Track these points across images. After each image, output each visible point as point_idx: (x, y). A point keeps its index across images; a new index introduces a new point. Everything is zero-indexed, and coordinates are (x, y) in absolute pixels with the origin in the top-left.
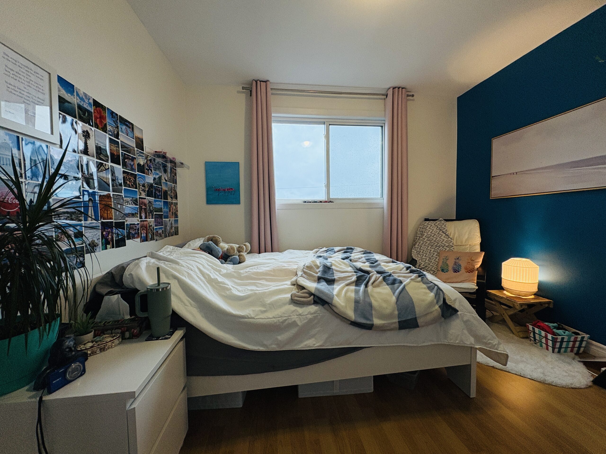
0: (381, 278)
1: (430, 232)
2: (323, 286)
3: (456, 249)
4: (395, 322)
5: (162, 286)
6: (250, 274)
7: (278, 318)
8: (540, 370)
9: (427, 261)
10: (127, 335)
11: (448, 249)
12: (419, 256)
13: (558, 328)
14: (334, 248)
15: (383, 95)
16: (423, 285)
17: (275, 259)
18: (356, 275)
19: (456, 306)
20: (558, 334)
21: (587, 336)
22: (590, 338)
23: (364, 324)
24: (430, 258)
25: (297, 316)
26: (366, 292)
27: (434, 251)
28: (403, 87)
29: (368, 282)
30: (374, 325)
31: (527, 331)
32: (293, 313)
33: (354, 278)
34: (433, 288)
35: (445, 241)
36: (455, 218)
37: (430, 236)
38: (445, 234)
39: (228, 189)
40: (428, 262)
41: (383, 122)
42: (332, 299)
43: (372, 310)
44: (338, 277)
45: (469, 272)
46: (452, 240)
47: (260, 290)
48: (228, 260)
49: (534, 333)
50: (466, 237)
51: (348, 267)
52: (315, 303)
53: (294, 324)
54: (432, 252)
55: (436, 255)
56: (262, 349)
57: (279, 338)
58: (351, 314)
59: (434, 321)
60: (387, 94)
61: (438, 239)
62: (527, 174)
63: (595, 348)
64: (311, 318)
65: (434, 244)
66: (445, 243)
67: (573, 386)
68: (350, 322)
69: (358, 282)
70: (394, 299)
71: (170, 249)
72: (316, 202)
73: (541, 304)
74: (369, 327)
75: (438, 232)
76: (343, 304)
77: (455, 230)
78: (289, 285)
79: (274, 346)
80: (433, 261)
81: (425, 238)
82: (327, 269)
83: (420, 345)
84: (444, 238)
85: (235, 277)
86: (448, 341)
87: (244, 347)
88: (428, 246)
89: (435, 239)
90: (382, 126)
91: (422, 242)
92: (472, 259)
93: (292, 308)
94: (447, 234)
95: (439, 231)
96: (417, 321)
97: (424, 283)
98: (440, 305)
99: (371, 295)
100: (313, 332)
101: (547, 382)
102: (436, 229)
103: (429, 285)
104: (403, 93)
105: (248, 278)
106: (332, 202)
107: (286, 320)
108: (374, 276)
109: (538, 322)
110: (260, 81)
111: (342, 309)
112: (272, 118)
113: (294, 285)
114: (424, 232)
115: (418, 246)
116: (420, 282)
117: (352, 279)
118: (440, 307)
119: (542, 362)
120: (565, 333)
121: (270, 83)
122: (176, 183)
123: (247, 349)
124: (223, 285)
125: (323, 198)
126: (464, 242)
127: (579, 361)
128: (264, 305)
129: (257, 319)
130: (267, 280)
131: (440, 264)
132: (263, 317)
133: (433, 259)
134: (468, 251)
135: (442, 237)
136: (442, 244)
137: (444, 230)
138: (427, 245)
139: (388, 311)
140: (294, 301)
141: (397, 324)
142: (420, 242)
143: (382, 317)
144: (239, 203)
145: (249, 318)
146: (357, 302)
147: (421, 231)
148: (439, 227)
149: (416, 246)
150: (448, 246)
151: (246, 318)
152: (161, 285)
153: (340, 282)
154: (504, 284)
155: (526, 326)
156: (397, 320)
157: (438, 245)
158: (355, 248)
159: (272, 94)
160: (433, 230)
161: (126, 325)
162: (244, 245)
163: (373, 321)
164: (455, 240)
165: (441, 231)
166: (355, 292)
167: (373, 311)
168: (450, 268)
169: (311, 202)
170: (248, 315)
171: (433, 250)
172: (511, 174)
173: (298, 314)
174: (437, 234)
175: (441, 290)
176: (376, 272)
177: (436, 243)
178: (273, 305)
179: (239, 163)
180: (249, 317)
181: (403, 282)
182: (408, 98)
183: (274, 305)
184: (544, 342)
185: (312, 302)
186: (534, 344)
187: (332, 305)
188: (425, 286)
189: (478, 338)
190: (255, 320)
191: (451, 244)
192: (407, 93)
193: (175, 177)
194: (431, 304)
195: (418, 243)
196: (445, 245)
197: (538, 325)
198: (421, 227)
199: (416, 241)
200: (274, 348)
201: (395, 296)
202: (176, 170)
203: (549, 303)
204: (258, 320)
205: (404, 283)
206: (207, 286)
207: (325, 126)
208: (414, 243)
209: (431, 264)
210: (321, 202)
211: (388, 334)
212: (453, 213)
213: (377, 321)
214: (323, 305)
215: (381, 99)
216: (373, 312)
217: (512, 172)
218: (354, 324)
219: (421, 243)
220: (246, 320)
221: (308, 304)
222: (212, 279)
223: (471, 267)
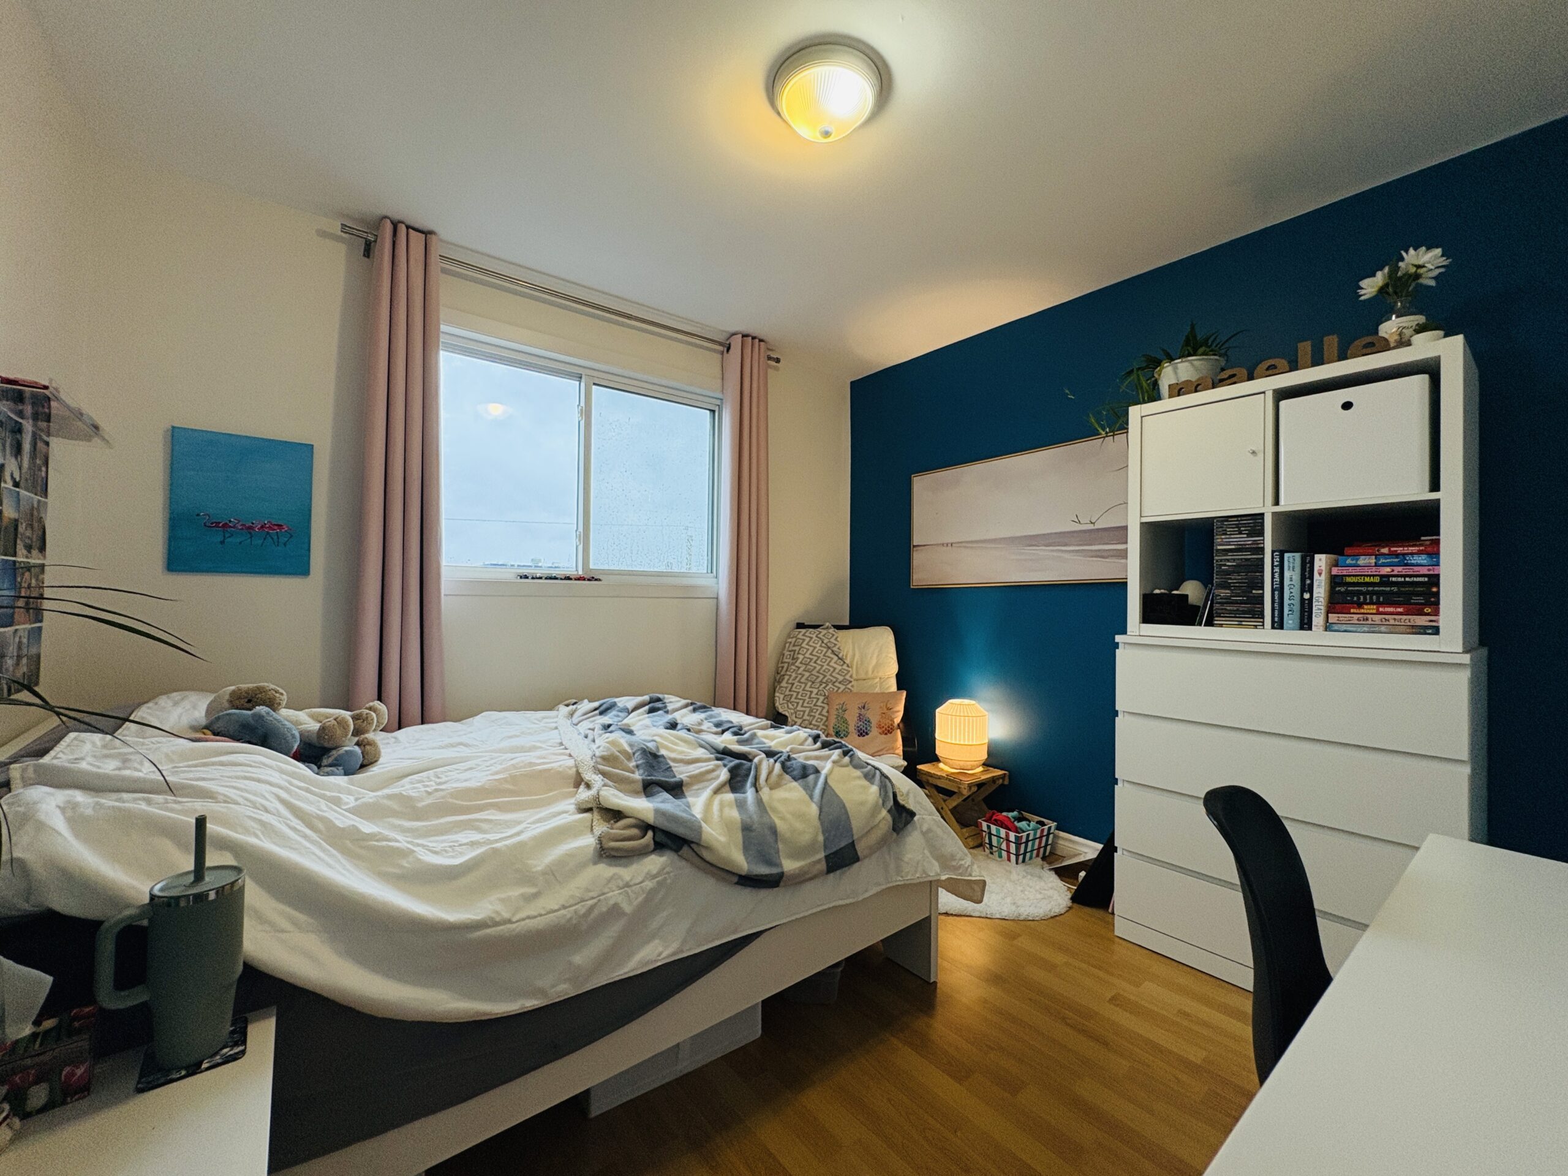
0: (778, 766)
1: (809, 652)
2: (664, 802)
3: (856, 687)
4: (819, 861)
5: (211, 881)
6: (443, 797)
7: (576, 904)
8: (1009, 900)
9: (806, 717)
10: (38, 1095)
11: (842, 687)
12: (790, 705)
13: (1021, 819)
14: (616, 700)
15: (721, 344)
16: (855, 770)
17: (466, 745)
18: (725, 766)
19: (911, 805)
20: (1021, 829)
21: (1054, 825)
22: (1058, 828)
23: (766, 876)
24: (811, 711)
25: (621, 889)
26: (760, 802)
27: (817, 694)
28: (762, 338)
29: (756, 778)
30: (785, 874)
31: (979, 834)
32: (610, 886)
33: (724, 775)
34: (874, 776)
35: (837, 671)
36: (847, 623)
37: (809, 660)
38: (837, 656)
39: (262, 527)
40: (808, 718)
41: (718, 402)
42: (699, 830)
43: (776, 841)
44: (687, 777)
45: (886, 734)
46: (850, 669)
47: (497, 841)
48: (325, 762)
49: (990, 834)
50: (874, 662)
51: (695, 749)
52: (659, 847)
53: (615, 911)
54: (813, 695)
55: (823, 702)
56: (531, 1003)
57: (578, 959)
58: (740, 861)
59: (883, 842)
60: (730, 344)
61: (825, 667)
62: (967, 547)
63: (1067, 844)
64: (651, 889)
65: (818, 677)
66: (837, 676)
67: (1053, 914)
68: (736, 879)
69: (736, 782)
70: (814, 809)
71: (94, 744)
72: (555, 578)
73: (993, 780)
74: (772, 882)
75: (823, 653)
76: (722, 839)
77: (854, 650)
78: (574, 814)
79: (563, 987)
80: (817, 715)
81: (800, 665)
82: (652, 758)
83: (860, 899)
84: (835, 666)
85: (395, 814)
86: (902, 877)
87: (485, 1014)
88: (806, 684)
89: (818, 668)
90: (713, 411)
91: (794, 675)
92: (888, 706)
93: (605, 870)
94: (840, 656)
95: (825, 650)
96: (855, 850)
97: (856, 767)
98: (889, 807)
99: (771, 808)
100: (655, 924)
101: (1022, 918)
102: (821, 646)
103: (865, 770)
104: (762, 350)
105: (443, 808)
106: (596, 580)
107: (592, 908)
108: (766, 765)
109: (993, 814)
110: (408, 227)
111: (724, 852)
112: (441, 335)
113: (589, 810)
114: (797, 652)
115: (787, 683)
116: (847, 766)
117: (718, 777)
118: (889, 811)
119: (1008, 885)
120: (1029, 825)
121: (441, 240)
122: (45, 492)
123: (493, 1017)
124: (384, 843)
125: (570, 565)
126: (870, 672)
127: (1050, 870)
128: (526, 878)
129: (517, 921)
130: (499, 807)
131: (833, 721)
132: (535, 914)
133: (817, 710)
134: (877, 690)
135: (832, 664)
136: (832, 678)
137: (835, 649)
138: (803, 680)
139: (806, 838)
140: (606, 853)
141: (824, 863)
142: (790, 676)
143: (797, 853)
144: (301, 568)
145: (496, 924)
146: (746, 828)
147: (792, 651)
148: (825, 642)
149: (784, 684)
150: (842, 681)
151: (489, 927)
152: (207, 879)
153: (695, 787)
154: (939, 751)
155: (978, 826)
156: (821, 855)
157: (824, 681)
158: (666, 696)
159: (444, 271)
160: (815, 648)
161: (37, 1059)
162: (370, 709)
163: (780, 865)
164: (854, 667)
165: (830, 651)
166: (737, 806)
167: (779, 843)
168: (852, 728)
169: (540, 578)
170: (493, 915)
171: (815, 691)
172: (943, 544)
173: (621, 884)
174: (821, 656)
175: (887, 777)
176: (763, 755)
177: (822, 677)
178: (554, 875)
179: (312, 446)
180: (498, 919)
181: (819, 769)
182: (769, 362)
183: (556, 874)
184: (1005, 848)
185: (652, 846)
186: (990, 856)
187: (698, 844)
188: (858, 773)
189: (945, 861)
190: (514, 926)
191: (848, 677)
192: (769, 353)
193: (44, 469)
194: (875, 811)
195: (786, 677)
196: (837, 679)
197: (996, 820)
198: (791, 643)
199: (782, 673)
200: (564, 990)
201: (815, 803)
202: (47, 444)
203: (1003, 777)
204: (523, 923)
205: (824, 772)
206: (331, 855)
207: (583, 384)
208: (778, 678)
209: (814, 722)
210: (568, 578)
211: (808, 887)
212: (844, 613)
213: (789, 865)
214: (677, 850)
215: (714, 351)
216: (781, 846)
217: (946, 541)
218: (749, 881)
219: (792, 678)
220: (488, 931)
221: (642, 853)
222: (343, 829)
223: (888, 722)
